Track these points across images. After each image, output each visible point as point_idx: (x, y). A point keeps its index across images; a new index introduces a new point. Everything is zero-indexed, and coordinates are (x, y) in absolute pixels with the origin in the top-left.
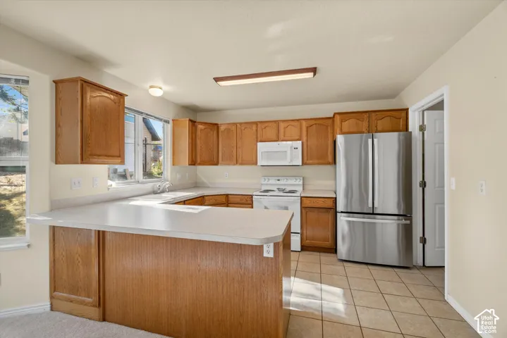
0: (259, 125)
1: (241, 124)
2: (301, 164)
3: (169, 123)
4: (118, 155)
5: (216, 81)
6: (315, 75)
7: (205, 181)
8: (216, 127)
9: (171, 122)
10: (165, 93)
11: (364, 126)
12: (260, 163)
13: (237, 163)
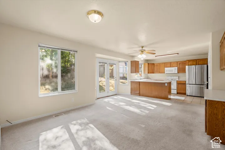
0: (165, 63)
1: (160, 63)
5: (156, 57)
7: (150, 77)
8: (154, 64)
9: (143, 64)
11: (195, 63)
12: (165, 73)
13: (159, 73)
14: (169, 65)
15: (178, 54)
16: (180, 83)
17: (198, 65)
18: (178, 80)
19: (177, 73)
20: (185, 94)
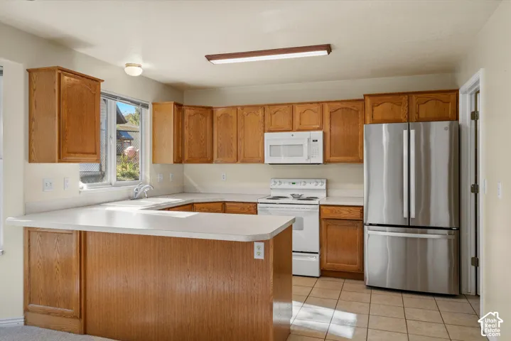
0: (267, 109)
1: (243, 107)
2: (321, 162)
3: (147, 107)
4: (94, 151)
5: (209, 60)
6: (329, 53)
7: (196, 185)
8: (209, 111)
9: (150, 106)
10: (144, 71)
11: (402, 112)
12: (267, 161)
13: (237, 161)
14: (283, 119)
15: (328, 48)
16: (332, 216)
17: (418, 120)
18: (322, 198)
19: (321, 161)
20: (358, 275)
